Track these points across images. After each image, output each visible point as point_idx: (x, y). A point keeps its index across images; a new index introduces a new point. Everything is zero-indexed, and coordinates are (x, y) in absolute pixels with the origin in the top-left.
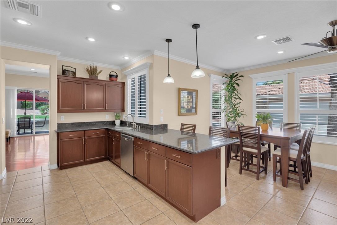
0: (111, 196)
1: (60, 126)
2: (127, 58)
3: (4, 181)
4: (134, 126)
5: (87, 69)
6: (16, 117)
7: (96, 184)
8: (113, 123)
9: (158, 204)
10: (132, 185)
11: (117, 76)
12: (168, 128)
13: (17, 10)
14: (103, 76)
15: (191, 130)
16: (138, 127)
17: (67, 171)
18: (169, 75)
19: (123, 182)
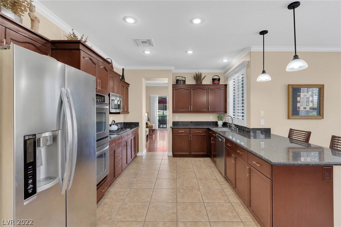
0: (200, 187)
1: (174, 123)
2: (225, 61)
3: (144, 157)
4: (233, 128)
5: (194, 77)
6: (158, 116)
7: (193, 174)
8: (216, 124)
9: (240, 211)
10: (222, 185)
11: (219, 80)
12: (271, 133)
13: (142, 46)
14: (207, 81)
15: (303, 138)
16: (237, 129)
17: (178, 159)
18: (264, 72)
19: (215, 179)
